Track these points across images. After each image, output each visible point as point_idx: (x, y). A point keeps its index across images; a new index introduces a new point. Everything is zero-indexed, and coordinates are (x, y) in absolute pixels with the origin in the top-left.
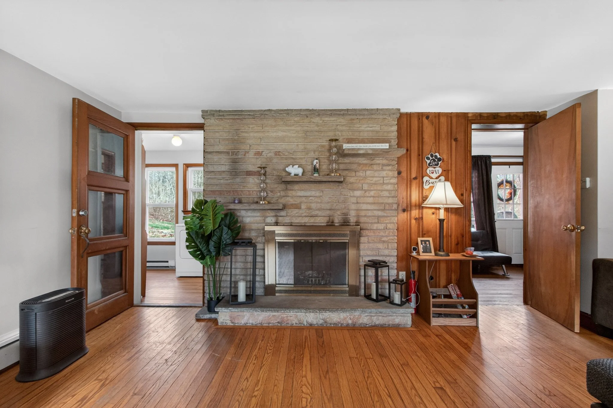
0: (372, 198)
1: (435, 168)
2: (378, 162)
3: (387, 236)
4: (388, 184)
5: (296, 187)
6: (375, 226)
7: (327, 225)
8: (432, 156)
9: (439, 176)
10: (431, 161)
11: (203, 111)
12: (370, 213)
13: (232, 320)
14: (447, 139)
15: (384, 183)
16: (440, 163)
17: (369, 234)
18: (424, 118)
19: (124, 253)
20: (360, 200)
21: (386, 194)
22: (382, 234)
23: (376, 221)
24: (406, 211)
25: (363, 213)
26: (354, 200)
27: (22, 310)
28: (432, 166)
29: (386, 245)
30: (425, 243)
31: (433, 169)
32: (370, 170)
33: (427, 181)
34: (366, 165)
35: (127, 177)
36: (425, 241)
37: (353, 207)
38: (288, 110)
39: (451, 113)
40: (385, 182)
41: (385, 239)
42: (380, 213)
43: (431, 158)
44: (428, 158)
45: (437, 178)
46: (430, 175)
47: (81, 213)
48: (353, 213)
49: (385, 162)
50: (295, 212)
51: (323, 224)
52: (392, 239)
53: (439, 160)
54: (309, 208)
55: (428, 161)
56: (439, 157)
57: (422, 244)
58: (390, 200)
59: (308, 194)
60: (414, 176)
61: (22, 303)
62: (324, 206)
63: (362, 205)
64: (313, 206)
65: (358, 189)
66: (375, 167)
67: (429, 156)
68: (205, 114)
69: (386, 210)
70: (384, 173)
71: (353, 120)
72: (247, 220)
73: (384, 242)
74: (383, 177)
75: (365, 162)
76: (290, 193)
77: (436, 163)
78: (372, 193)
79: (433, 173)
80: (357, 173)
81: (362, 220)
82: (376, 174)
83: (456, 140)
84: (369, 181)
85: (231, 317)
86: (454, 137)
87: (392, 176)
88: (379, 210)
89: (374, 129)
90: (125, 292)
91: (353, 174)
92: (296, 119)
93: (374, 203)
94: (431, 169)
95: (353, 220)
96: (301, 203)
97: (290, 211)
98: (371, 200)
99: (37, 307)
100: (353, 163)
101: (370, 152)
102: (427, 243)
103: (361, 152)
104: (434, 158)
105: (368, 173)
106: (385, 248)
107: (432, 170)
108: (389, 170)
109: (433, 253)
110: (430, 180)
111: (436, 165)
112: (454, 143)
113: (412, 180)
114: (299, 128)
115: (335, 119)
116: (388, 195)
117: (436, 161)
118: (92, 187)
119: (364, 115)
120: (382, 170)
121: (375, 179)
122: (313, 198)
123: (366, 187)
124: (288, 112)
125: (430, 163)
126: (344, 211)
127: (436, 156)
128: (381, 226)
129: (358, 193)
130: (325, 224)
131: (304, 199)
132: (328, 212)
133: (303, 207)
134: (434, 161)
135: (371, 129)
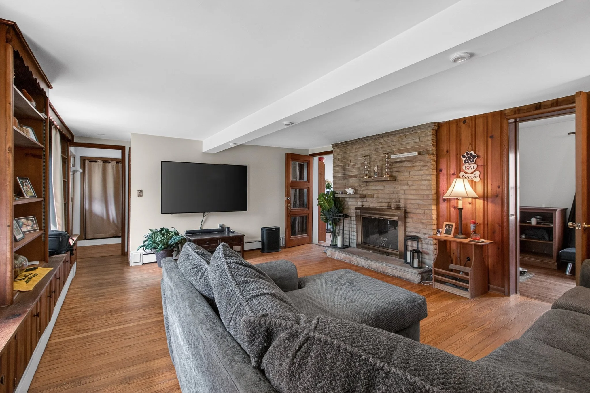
0: (414, 191)
1: (470, 164)
2: (418, 164)
3: (425, 219)
4: (425, 180)
5: (371, 184)
6: (417, 211)
7: (387, 209)
8: (467, 154)
9: (474, 171)
10: (466, 158)
11: (332, 145)
12: (413, 202)
13: (332, 254)
14: (484, 138)
15: (422, 180)
16: (475, 159)
17: (413, 217)
18: (462, 123)
19: (307, 217)
20: (407, 192)
21: (424, 188)
22: (422, 217)
23: (418, 207)
24: (446, 201)
25: (409, 201)
26: (403, 192)
27: (261, 230)
28: (467, 163)
29: (424, 226)
30: (449, 227)
31: (468, 165)
32: (412, 171)
33: (463, 176)
34: (409, 167)
35: (308, 181)
36: (449, 225)
37: (403, 197)
38: (366, 137)
39: (487, 113)
40: (423, 178)
41: (424, 221)
42: (420, 202)
43: (466, 156)
44: (464, 157)
45: (472, 173)
46: (465, 170)
47: (288, 198)
48: (402, 201)
49: (422, 164)
50: (370, 199)
51: (385, 208)
52: (429, 222)
53: (474, 157)
54: (378, 197)
55: (464, 159)
56: (474, 154)
57: (446, 227)
58: (427, 192)
59: (377, 188)
60: (452, 171)
61: (262, 228)
62: (385, 196)
63: (407, 196)
64: (380, 195)
65: (404, 185)
66: (416, 168)
67: (465, 155)
68: (334, 146)
69: (425, 199)
70: (422, 172)
71: (402, 136)
72: (350, 203)
73: (424, 223)
74: (422, 175)
75: (410, 165)
76: (369, 188)
77: (471, 160)
78: (414, 187)
79: (468, 169)
80: (404, 173)
81: (408, 206)
82: (417, 173)
83: (492, 137)
84: (412, 179)
85: (331, 253)
86: (490, 135)
87: (428, 174)
88: (419, 199)
89: (415, 140)
90: (308, 235)
91: (402, 174)
92: (370, 142)
93: (415, 195)
94: (466, 165)
95: (402, 206)
96: (374, 194)
97: (368, 198)
98: (413, 192)
99: (264, 229)
100: (402, 167)
101: (404, 159)
102: (451, 226)
103: (399, 160)
104: (469, 156)
105: (412, 173)
106: (424, 228)
107: (468, 167)
108: (426, 170)
109: (452, 235)
110: (466, 175)
111: (471, 162)
112: (490, 140)
113: (451, 175)
114: (371, 148)
115: (391, 138)
116: (426, 189)
117: (471, 158)
118: (292, 187)
119: (409, 132)
120: (421, 170)
121: (416, 177)
122: (380, 191)
123: (410, 183)
124: (367, 139)
125: (466, 160)
126: (397, 199)
127: (471, 154)
128: (421, 212)
129: (405, 187)
130: (386, 208)
131: (375, 191)
132: (388, 200)
133: (375, 196)
134: (469, 158)
135: (413, 141)
